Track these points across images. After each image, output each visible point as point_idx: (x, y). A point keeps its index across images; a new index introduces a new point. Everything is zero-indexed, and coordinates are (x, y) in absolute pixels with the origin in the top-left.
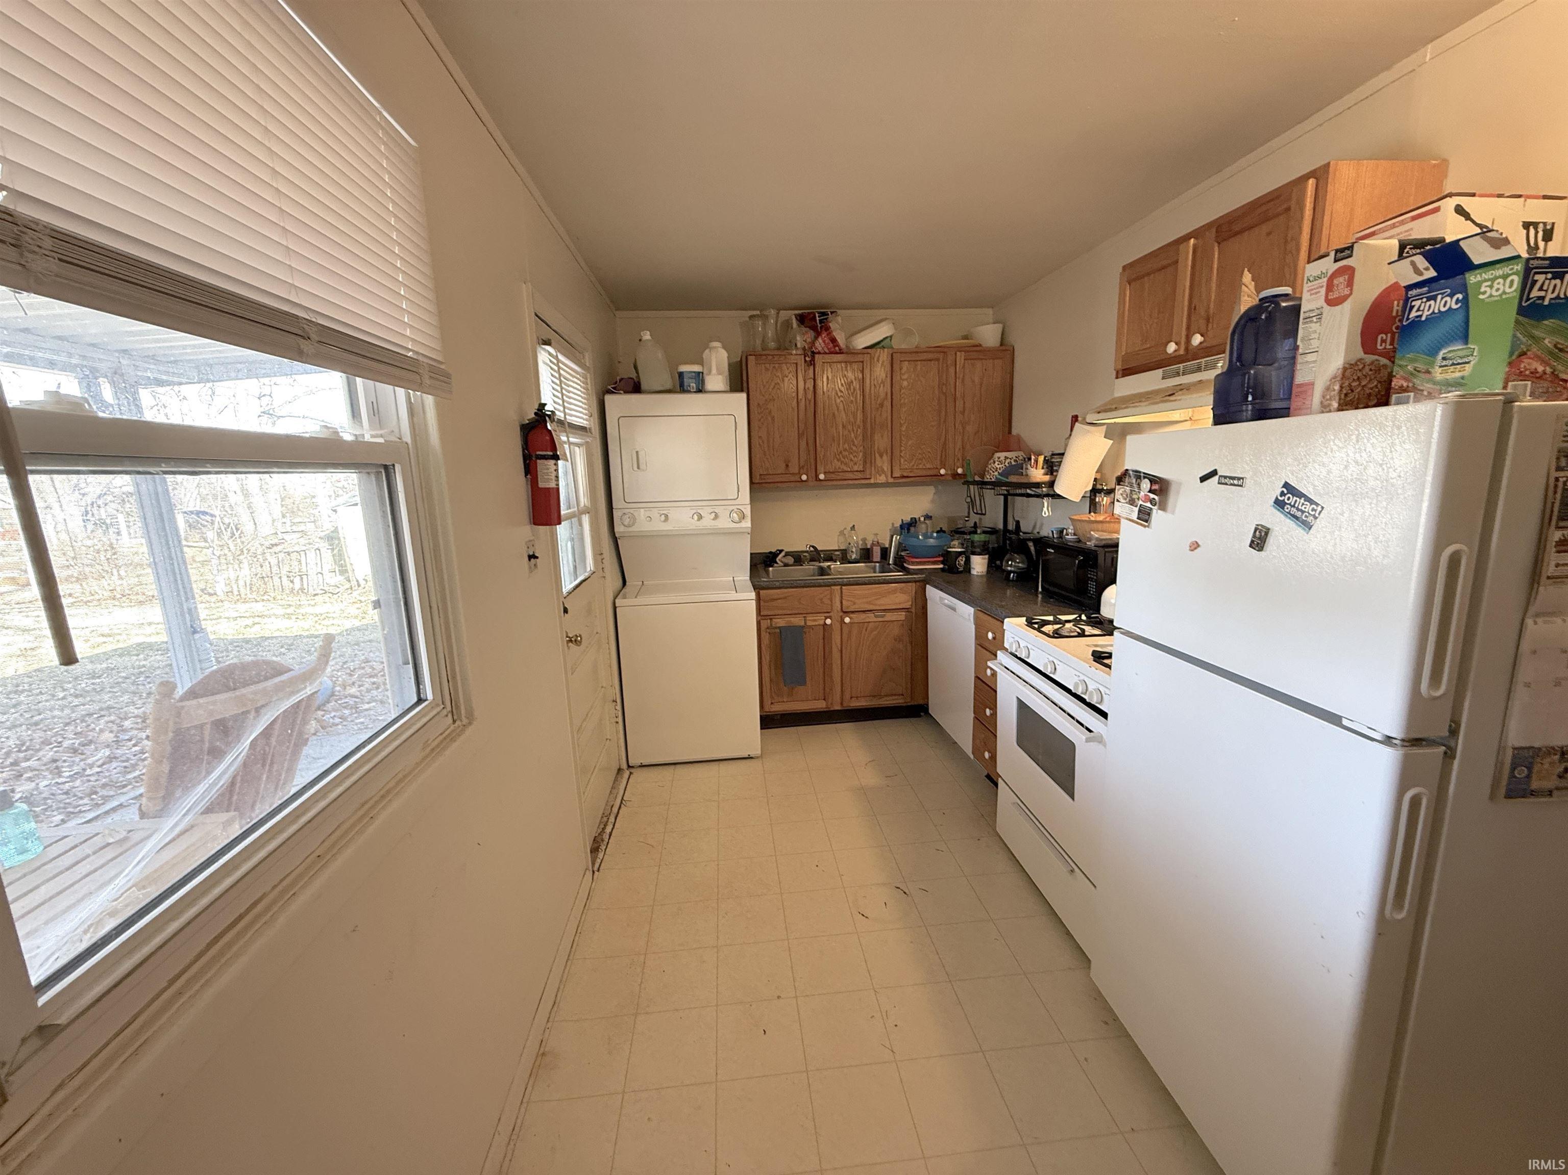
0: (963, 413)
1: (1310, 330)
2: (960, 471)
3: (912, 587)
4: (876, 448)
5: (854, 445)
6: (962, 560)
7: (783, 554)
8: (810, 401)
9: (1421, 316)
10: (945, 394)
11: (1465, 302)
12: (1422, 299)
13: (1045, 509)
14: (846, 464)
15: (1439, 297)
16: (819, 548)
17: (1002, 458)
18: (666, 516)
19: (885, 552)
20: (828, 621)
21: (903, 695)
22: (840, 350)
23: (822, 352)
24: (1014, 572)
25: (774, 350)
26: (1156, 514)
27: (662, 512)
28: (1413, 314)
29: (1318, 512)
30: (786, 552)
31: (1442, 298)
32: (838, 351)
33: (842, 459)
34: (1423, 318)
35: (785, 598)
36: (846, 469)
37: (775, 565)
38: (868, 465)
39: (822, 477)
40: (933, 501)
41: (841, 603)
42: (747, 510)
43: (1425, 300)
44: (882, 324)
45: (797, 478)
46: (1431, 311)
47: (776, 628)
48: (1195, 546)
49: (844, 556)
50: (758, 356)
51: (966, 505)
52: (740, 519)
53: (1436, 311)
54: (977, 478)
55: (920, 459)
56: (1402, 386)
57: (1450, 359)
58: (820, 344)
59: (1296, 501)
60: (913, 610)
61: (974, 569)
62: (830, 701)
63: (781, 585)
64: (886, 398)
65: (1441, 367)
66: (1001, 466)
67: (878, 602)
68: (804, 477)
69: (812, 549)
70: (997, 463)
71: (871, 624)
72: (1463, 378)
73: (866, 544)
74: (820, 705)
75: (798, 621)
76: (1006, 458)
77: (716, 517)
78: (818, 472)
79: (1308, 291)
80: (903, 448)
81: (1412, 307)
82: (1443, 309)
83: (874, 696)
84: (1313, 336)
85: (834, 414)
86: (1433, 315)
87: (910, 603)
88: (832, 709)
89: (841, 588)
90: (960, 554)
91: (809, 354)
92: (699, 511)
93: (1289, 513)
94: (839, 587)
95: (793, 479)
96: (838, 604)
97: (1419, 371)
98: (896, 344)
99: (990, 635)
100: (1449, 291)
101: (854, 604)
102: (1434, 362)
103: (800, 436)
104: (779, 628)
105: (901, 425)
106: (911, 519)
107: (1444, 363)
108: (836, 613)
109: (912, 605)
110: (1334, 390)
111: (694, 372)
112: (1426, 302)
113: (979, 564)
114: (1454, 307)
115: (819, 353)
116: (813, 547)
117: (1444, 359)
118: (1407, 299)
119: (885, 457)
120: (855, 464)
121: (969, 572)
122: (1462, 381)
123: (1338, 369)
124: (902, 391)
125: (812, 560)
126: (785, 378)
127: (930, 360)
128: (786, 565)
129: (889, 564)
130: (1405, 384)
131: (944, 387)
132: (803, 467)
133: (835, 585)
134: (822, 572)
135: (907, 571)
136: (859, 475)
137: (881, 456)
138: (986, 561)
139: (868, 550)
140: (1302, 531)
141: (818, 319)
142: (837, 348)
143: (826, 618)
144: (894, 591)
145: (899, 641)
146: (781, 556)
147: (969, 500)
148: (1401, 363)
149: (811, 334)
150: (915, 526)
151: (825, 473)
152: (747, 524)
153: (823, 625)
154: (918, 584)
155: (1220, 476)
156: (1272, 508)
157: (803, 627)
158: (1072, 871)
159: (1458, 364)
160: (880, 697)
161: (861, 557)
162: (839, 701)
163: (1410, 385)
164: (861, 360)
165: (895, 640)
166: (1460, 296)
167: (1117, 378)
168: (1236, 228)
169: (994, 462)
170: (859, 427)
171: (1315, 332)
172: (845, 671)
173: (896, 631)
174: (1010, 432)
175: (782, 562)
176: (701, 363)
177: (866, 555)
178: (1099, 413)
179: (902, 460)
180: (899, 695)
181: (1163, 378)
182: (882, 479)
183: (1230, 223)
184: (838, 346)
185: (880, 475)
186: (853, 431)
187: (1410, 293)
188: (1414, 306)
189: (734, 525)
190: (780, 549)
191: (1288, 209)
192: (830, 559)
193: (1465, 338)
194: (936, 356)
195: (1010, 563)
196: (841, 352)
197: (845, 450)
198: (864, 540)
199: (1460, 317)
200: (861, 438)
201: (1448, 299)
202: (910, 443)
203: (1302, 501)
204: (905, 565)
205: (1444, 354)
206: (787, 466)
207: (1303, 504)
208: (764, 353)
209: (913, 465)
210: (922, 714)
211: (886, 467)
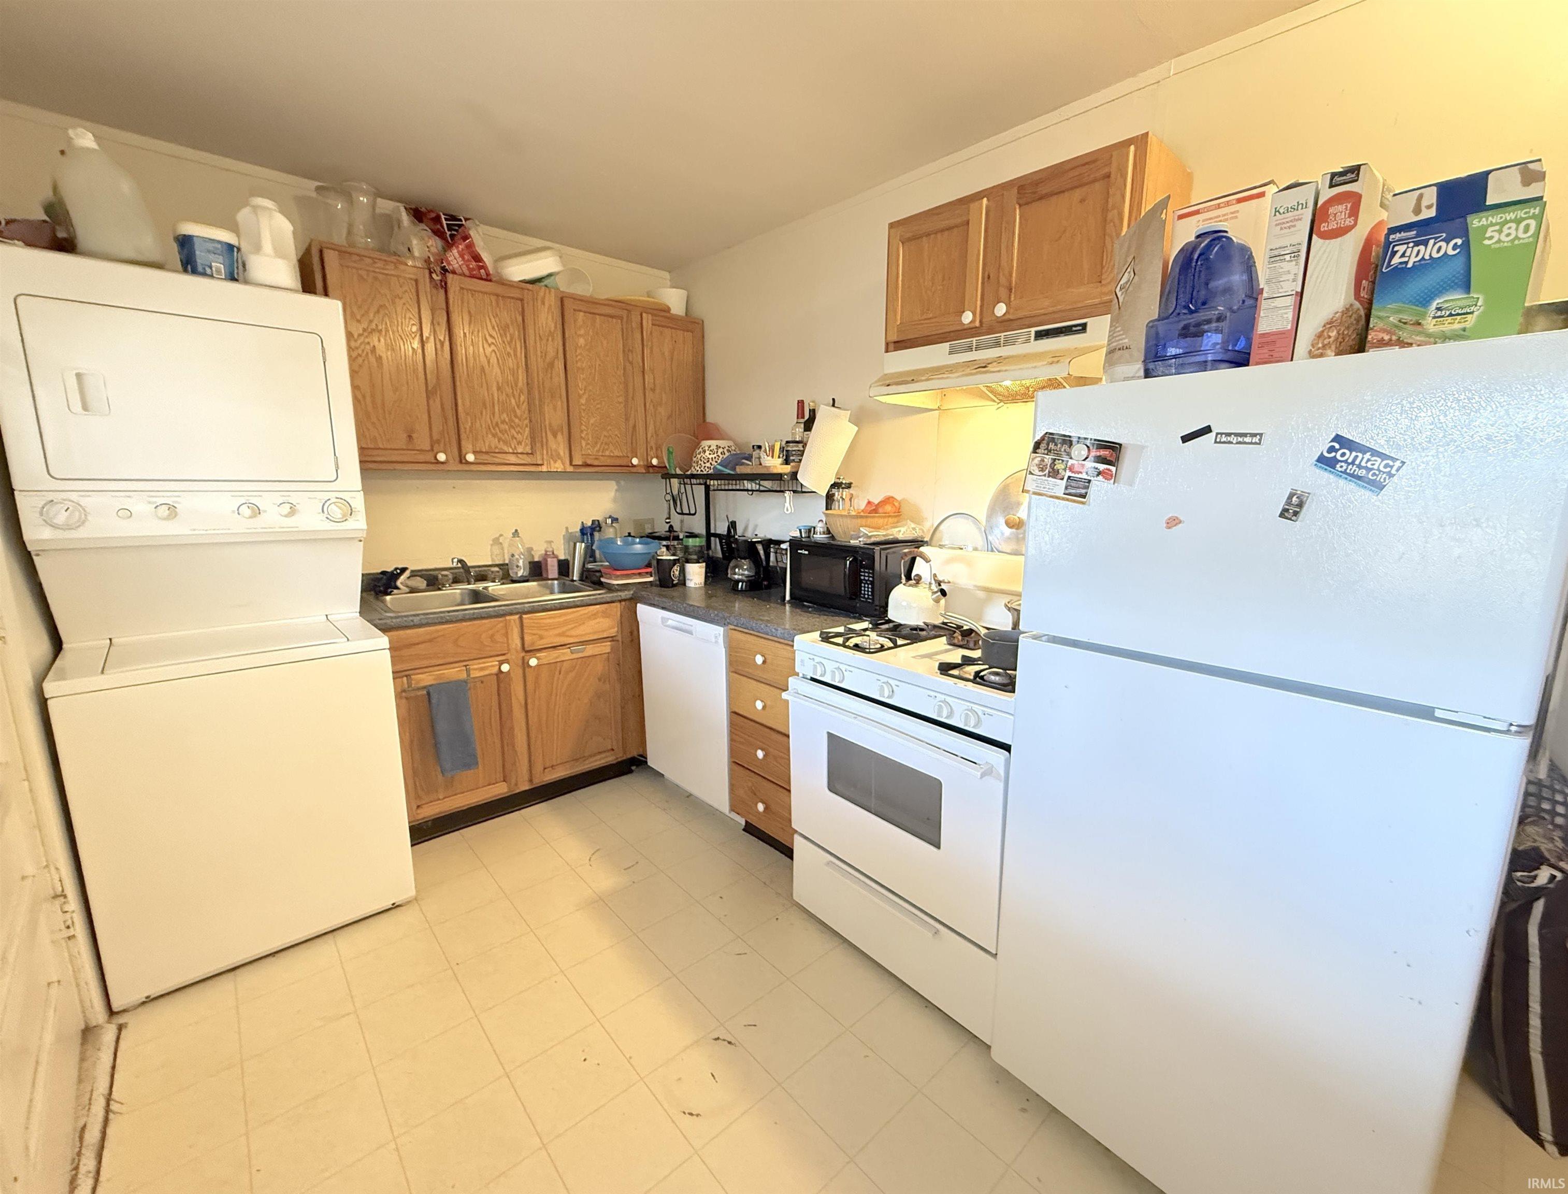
0: (653, 390)
1: (1281, 270)
2: (655, 462)
3: (616, 608)
4: (547, 423)
5: (516, 416)
6: (676, 570)
7: (407, 574)
8: (442, 344)
9: (1406, 263)
10: (631, 363)
11: (1466, 246)
12: (1408, 243)
13: (787, 504)
14: (505, 442)
15: (1432, 242)
16: (469, 564)
17: (713, 447)
18: (172, 508)
19: (564, 568)
20: (505, 668)
21: (613, 750)
22: (488, 274)
23: (459, 271)
24: (742, 581)
25: (372, 250)
26: (1099, 486)
27: (160, 501)
28: (1396, 260)
29: (1395, 468)
30: (412, 571)
31: (1435, 244)
32: (484, 277)
33: (500, 434)
34: (1410, 265)
35: (430, 641)
36: (506, 449)
37: (395, 591)
38: (538, 445)
39: (470, 457)
40: (615, 500)
41: (522, 639)
42: (358, 501)
43: (1411, 245)
44: (543, 254)
45: (430, 457)
46: (1420, 257)
47: (418, 689)
48: (1173, 522)
49: (506, 574)
50: (343, 252)
51: (666, 505)
52: (344, 516)
53: (1427, 257)
54: (679, 472)
55: (606, 444)
56: (1383, 339)
57: (1446, 309)
58: (454, 258)
59: (1357, 456)
60: (619, 638)
61: (691, 580)
62: (513, 781)
63: (424, 622)
64: (557, 357)
65: (1434, 317)
66: (713, 456)
67: (573, 633)
68: (442, 457)
69: (459, 565)
70: (708, 452)
71: (565, 664)
72: (1464, 330)
73: (533, 556)
74: (500, 790)
75: (454, 673)
76: (718, 447)
77: (293, 511)
78: (464, 452)
79: (1277, 225)
80: (583, 427)
81: (1394, 253)
82: (1435, 255)
83: (577, 760)
84: (1284, 277)
85: (483, 369)
86: (1423, 262)
87: (616, 629)
88: (518, 791)
89: (521, 618)
90: (675, 562)
91: (438, 269)
92: (253, 500)
93: (1345, 472)
94: (517, 617)
95: (421, 458)
96: (517, 642)
97: (1405, 323)
98: (564, 286)
99: (759, 660)
100: (1444, 235)
101: (541, 638)
102: (1426, 313)
103: (429, 394)
104: (424, 688)
105: (580, 396)
106: (593, 521)
107: (1439, 313)
108: (516, 654)
109: (618, 632)
110: (1330, 337)
111: (219, 242)
112: (1413, 247)
113: (696, 574)
114: (1451, 252)
115: (454, 272)
116: (460, 561)
117: (1438, 309)
118: (1388, 243)
119: (559, 436)
120: (519, 443)
121: (684, 584)
122: (1463, 333)
123: (1337, 313)
124: (579, 351)
125: (456, 581)
126: (397, 300)
127: (612, 317)
128: (413, 590)
129: (573, 581)
130: (1387, 338)
131: (630, 354)
132: (438, 442)
133: (511, 614)
134: (477, 597)
135: (610, 588)
136: (528, 460)
137: (555, 436)
138: (704, 570)
139: (539, 563)
140: (1368, 493)
141: (444, 222)
142: (482, 271)
143: (501, 663)
144: (594, 616)
145: (605, 681)
146: (402, 578)
147: (669, 497)
148: (1381, 314)
149: (435, 244)
150: (600, 531)
151: (474, 452)
152: (359, 523)
153: (497, 675)
154: (623, 603)
155: (1217, 434)
156: (1314, 468)
157: (465, 682)
158: (937, 932)
159: (1458, 314)
160: (585, 758)
161: (529, 574)
162: (526, 777)
163: (1394, 338)
164: (520, 296)
165: (600, 680)
166: (1459, 241)
167: (887, 351)
168: (1044, 190)
169: (705, 452)
170: (521, 391)
171: (1289, 272)
172: (533, 735)
173: (599, 667)
174: (704, 421)
175: (407, 586)
176: (234, 228)
177: (537, 571)
178: (888, 385)
179: (584, 443)
180: (608, 751)
181: (950, 353)
182: (558, 466)
183: (1036, 183)
184: (484, 267)
185: (555, 462)
186: (514, 396)
187: (1392, 237)
188: (1397, 252)
189: (329, 526)
190: (400, 566)
191: (1108, 176)
192: (482, 578)
193: (1467, 287)
194: (619, 313)
195: (737, 570)
196: (488, 278)
197: (503, 422)
198: (530, 550)
199: (1459, 264)
200: (525, 406)
201: (1443, 244)
202: (592, 421)
203: (1368, 456)
204: (603, 580)
205: (1438, 304)
206: (410, 437)
207: (1369, 460)
208: (350, 250)
209: (598, 451)
210: (633, 768)
211: (563, 451)
